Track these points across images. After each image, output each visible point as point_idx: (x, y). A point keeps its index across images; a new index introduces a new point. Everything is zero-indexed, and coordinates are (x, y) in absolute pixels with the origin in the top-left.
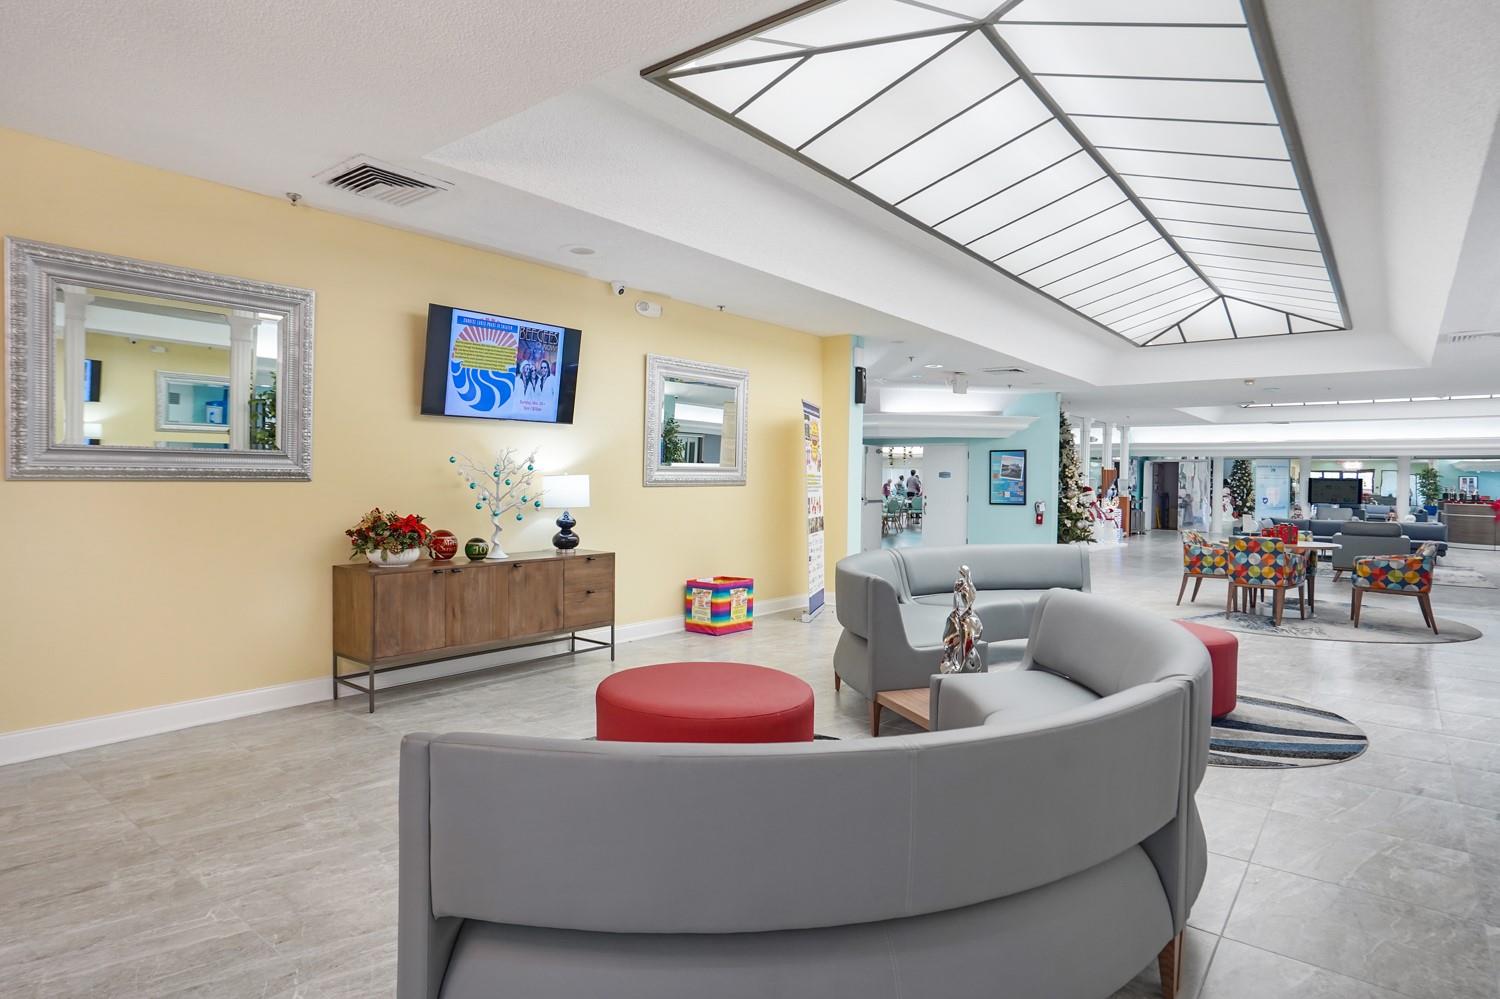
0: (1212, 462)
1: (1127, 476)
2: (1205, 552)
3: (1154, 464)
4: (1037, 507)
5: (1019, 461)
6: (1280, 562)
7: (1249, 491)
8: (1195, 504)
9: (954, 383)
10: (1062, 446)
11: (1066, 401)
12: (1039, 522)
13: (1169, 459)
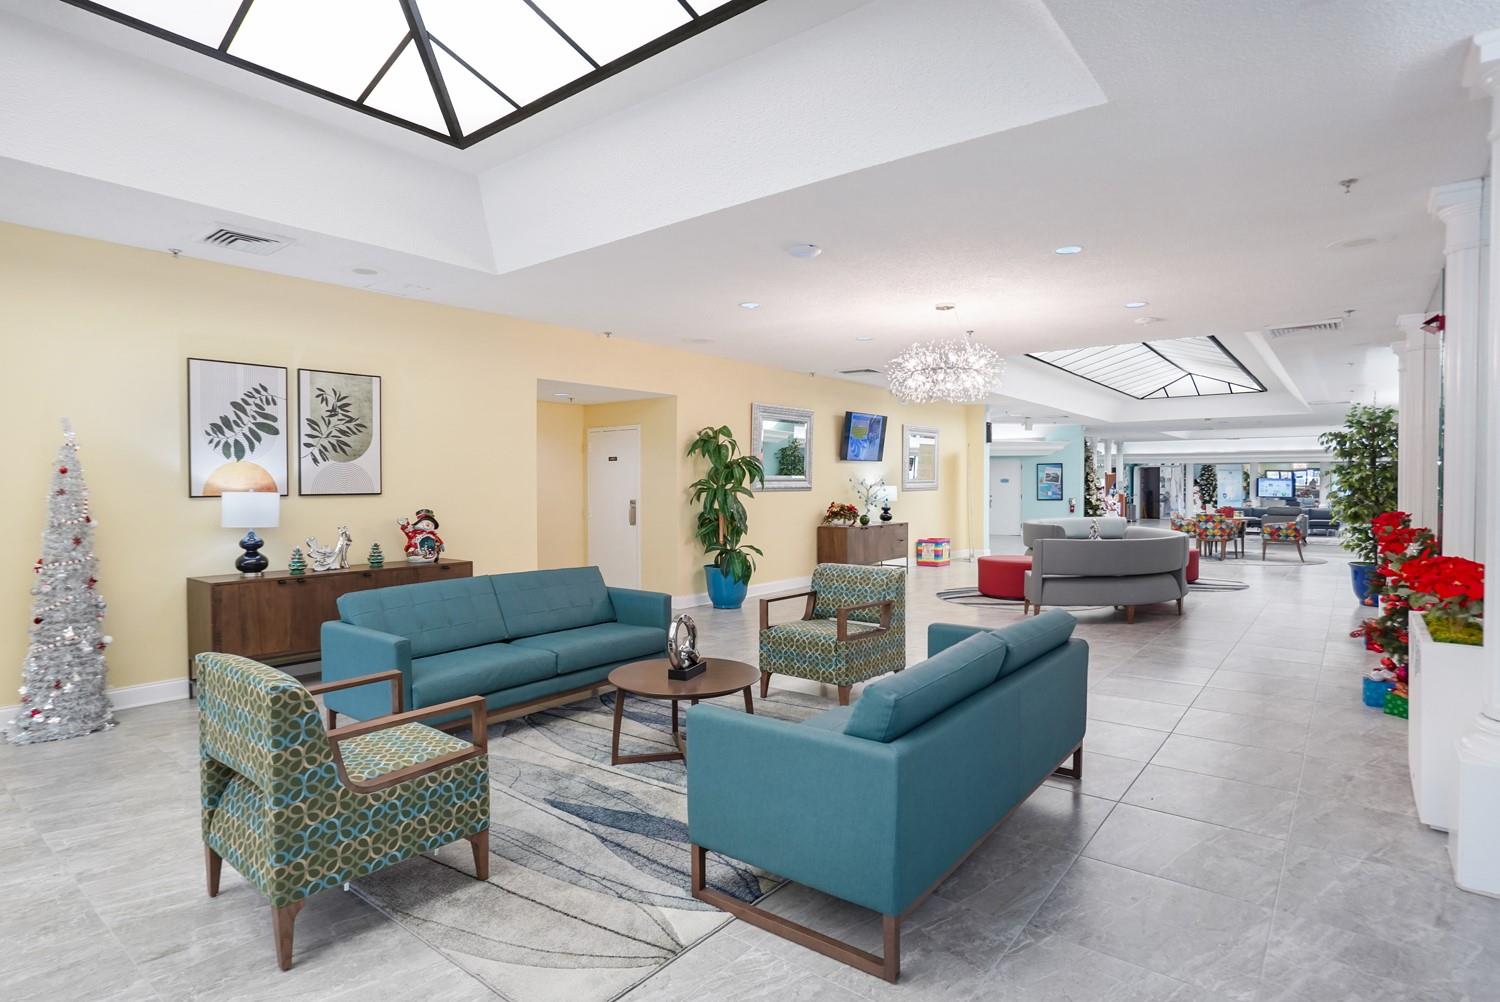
0: (1185, 467)
1: (1121, 478)
2: (1183, 523)
3: (1142, 468)
4: (1070, 501)
5: (1058, 471)
6: (1224, 527)
7: (1215, 488)
8: (1172, 499)
9: (1025, 424)
10: (1086, 461)
11: (1088, 429)
12: (1072, 511)
13: (1151, 465)
